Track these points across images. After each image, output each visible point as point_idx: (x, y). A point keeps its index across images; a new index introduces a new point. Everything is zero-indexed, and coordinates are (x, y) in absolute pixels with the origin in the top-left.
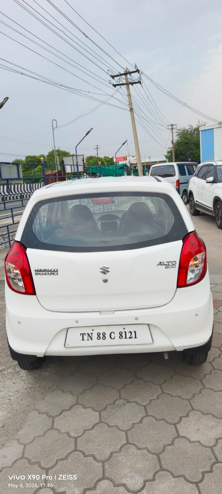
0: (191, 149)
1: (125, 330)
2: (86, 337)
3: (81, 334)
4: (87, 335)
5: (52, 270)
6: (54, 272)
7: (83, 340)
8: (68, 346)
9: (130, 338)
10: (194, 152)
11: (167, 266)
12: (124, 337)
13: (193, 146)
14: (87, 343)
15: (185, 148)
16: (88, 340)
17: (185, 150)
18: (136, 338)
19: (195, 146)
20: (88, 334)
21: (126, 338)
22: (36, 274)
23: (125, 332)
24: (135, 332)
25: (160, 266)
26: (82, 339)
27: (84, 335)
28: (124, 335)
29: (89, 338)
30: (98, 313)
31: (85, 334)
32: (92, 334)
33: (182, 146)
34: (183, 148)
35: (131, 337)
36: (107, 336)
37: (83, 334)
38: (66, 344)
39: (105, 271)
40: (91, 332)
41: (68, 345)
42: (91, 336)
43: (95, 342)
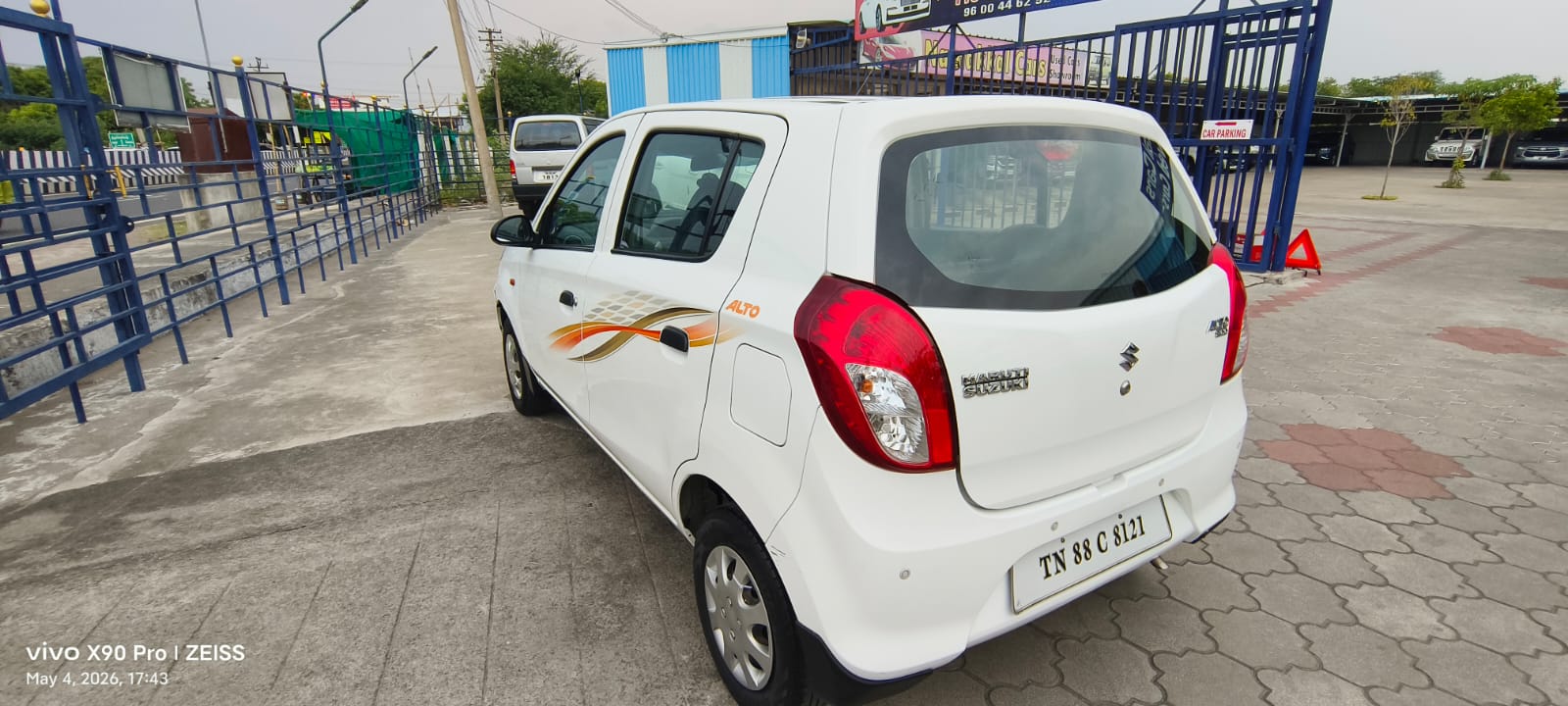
0: (531, 95)
1: (1122, 520)
2: (1052, 565)
3: (1041, 560)
4: (1053, 558)
5: (1014, 375)
6: (1015, 381)
7: (1048, 574)
8: (1022, 608)
9: (1133, 537)
10: (539, 102)
12: (1123, 538)
13: (535, 88)
14: (1058, 581)
15: (516, 91)
16: (1058, 571)
17: (515, 95)
18: (1143, 533)
19: (538, 90)
20: (1056, 555)
21: (1126, 540)
22: (968, 394)
23: (1123, 525)
24: (1139, 518)
26: (1044, 575)
27: (1048, 560)
28: (1122, 533)
29: (1060, 567)
31: (1049, 557)
32: (1062, 551)
33: (509, 86)
34: (512, 90)
35: (1135, 533)
36: (1093, 547)
37: (1045, 559)
38: (1016, 603)
39: (1130, 360)
40: (1061, 548)
41: (1019, 601)
42: (1062, 558)
43: (1073, 571)
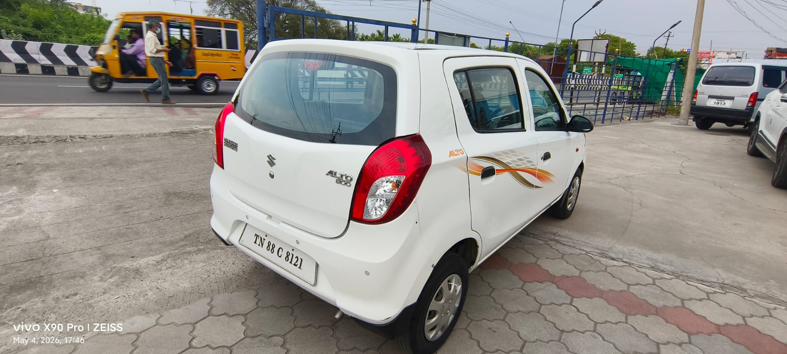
1: (293, 252)
2: (258, 241)
6: (235, 146)
7: (255, 242)
8: (243, 243)
9: (294, 265)
11: (339, 181)
12: (290, 260)
14: (256, 247)
16: (259, 245)
18: (300, 267)
20: (261, 238)
21: (291, 263)
23: (293, 255)
24: (302, 261)
25: (329, 176)
28: (290, 257)
29: (261, 245)
30: (266, 216)
31: (259, 237)
32: (264, 239)
35: (296, 264)
36: (276, 250)
37: (257, 236)
38: (241, 240)
39: (271, 162)
41: (242, 241)
42: (263, 242)
43: (263, 250)
